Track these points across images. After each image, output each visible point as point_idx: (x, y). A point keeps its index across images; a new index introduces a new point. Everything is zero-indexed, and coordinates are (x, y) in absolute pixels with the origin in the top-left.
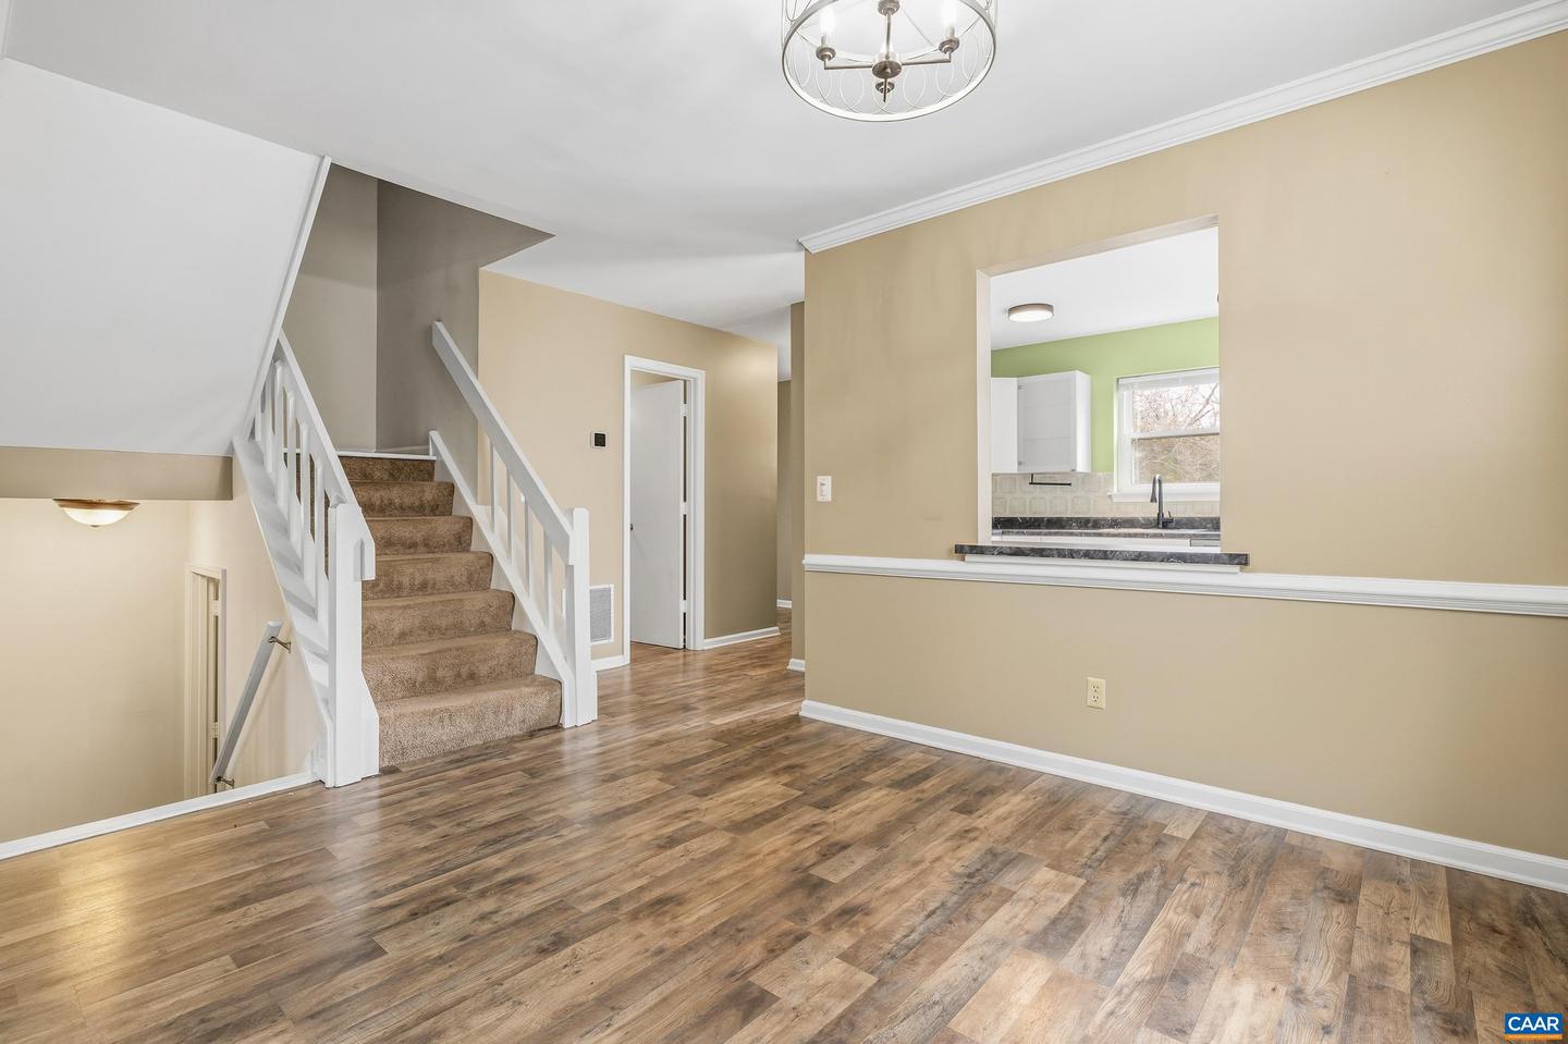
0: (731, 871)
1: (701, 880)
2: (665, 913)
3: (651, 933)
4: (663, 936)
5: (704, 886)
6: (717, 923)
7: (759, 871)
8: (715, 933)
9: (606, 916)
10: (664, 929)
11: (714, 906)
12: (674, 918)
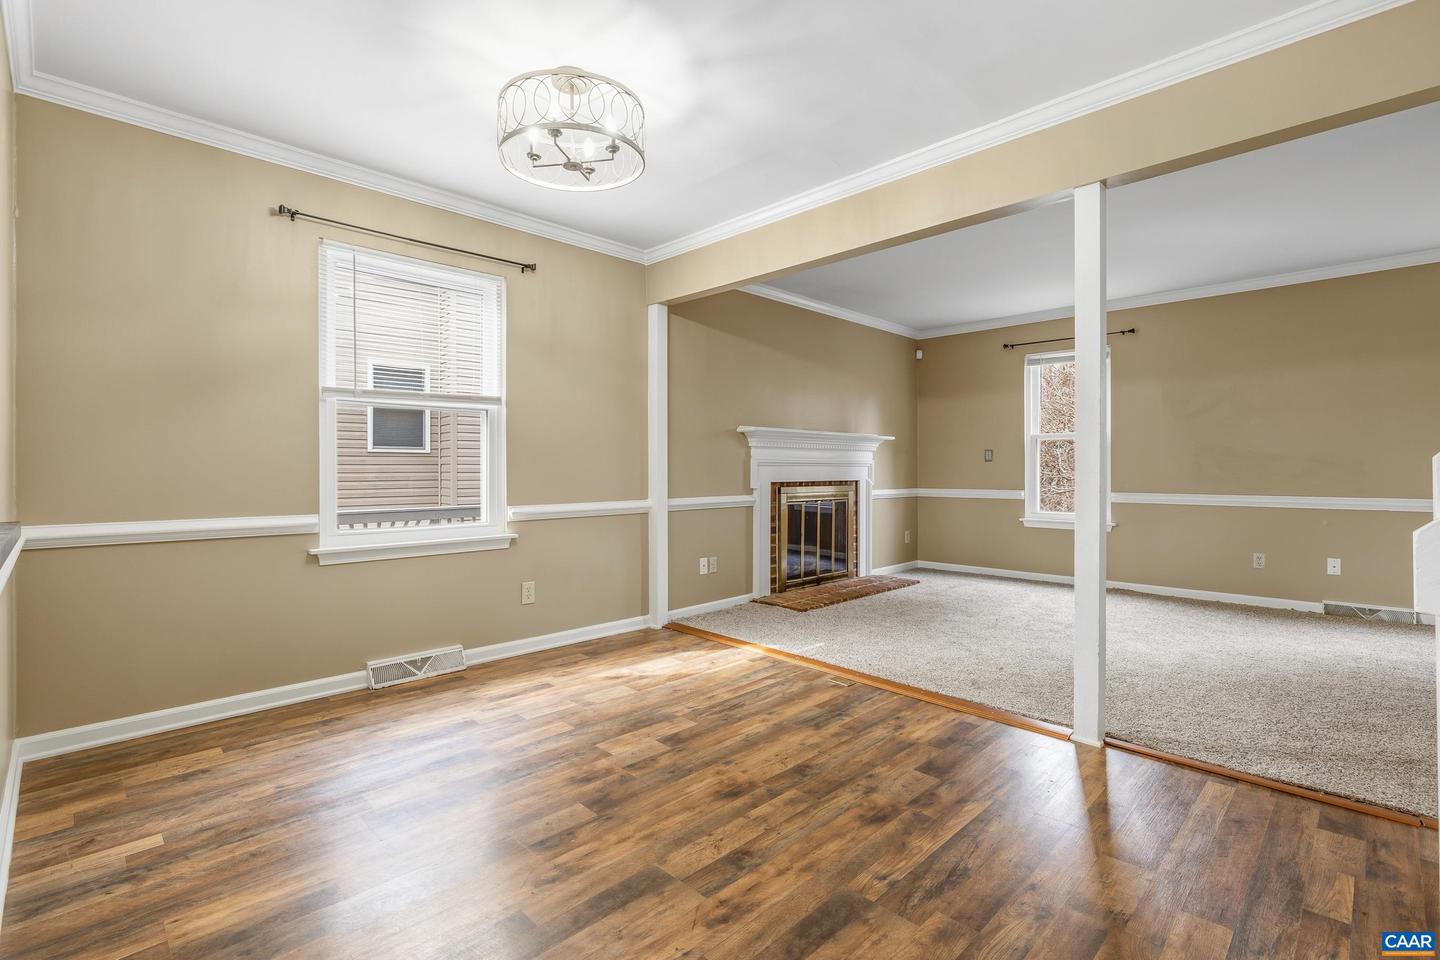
0: (672, 819)
1: (701, 812)
2: (729, 786)
3: (737, 773)
4: (728, 771)
5: (698, 806)
6: (688, 778)
7: (644, 819)
8: (690, 771)
9: (776, 786)
10: (728, 775)
11: (689, 790)
12: (721, 782)
